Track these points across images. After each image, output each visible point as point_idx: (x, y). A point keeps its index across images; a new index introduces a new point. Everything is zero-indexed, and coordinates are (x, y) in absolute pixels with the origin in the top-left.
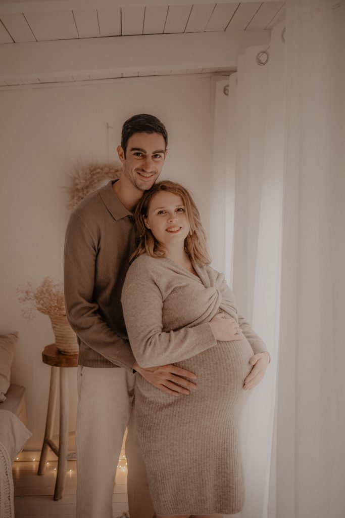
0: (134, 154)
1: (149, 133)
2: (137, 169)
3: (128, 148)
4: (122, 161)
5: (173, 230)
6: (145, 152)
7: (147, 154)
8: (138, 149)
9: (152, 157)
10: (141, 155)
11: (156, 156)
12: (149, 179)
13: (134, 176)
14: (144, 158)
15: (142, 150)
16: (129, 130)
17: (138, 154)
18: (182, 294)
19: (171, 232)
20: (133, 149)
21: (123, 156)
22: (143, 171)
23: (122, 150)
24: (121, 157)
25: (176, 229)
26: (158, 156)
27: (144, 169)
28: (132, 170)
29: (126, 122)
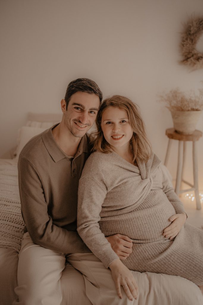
0: (75, 108)
1: (89, 93)
2: (75, 120)
3: (71, 103)
4: (63, 111)
5: (116, 137)
6: (84, 108)
7: (85, 109)
8: (79, 105)
9: (89, 112)
10: (80, 109)
11: (91, 112)
12: (83, 129)
13: (71, 124)
14: (82, 112)
15: (82, 106)
16: (73, 88)
17: (77, 108)
18: (124, 189)
19: (115, 139)
20: (75, 104)
21: (65, 107)
22: (80, 122)
23: (64, 103)
24: (63, 109)
25: (118, 137)
26: (93, 113)
27: (81, 120)
28: (70, 119)
29: (71, 82)
